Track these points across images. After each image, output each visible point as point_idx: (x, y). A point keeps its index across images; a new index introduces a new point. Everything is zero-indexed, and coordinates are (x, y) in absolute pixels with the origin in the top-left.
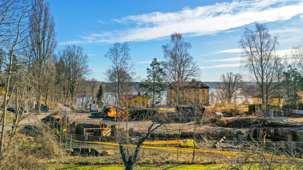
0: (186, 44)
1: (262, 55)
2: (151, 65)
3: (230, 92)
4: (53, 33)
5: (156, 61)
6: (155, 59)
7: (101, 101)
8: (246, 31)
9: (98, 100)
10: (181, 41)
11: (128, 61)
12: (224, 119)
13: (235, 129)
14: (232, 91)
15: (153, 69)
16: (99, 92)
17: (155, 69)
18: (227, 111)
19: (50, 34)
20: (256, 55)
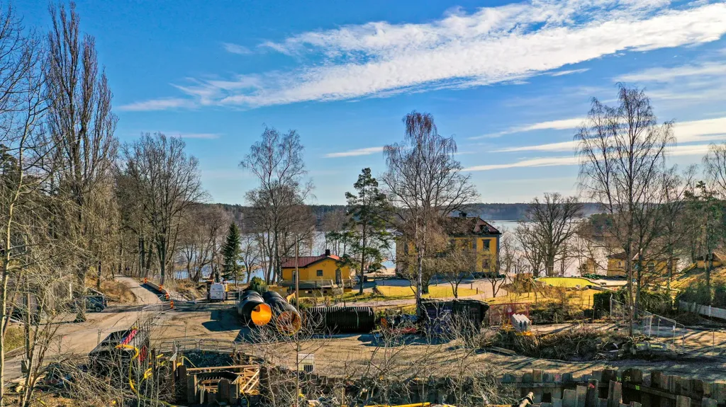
0: (443, 142)
1: (633, 170)
2: (357, 185)
3: (552, 242)
4: (107, 118)
5: (369, 177)
6: (367, 171)
7: (234, 263)
8: (596, 108)
9: (227, 261)
10: (431, 134)
11: (297, 176)
12: (533, 330)
13: (559, 364)
14: (556, 240)
15: (362, 194)
16: (228, 240)
17: (366, 196)
18: (541, 308)
19: (99, 119)
20: (618, 168)
